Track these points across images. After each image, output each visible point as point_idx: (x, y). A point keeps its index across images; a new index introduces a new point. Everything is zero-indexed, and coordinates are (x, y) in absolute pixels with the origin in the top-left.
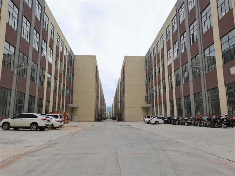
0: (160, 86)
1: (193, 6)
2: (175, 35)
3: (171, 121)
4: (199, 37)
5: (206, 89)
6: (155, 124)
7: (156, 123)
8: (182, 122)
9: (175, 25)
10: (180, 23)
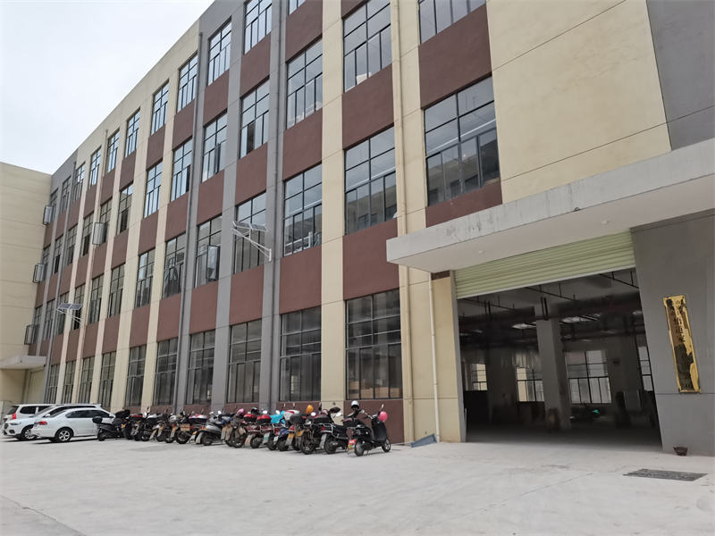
0: (97, 290)
1: (262, 36)
2: (184, 118)
3: (129, 428)
4: (275, 135)
5: (277, 311)
6: (55, 440)
7: (62, 436)
8: (179, 429)
9: (190, 83)
10: (210, 82)
